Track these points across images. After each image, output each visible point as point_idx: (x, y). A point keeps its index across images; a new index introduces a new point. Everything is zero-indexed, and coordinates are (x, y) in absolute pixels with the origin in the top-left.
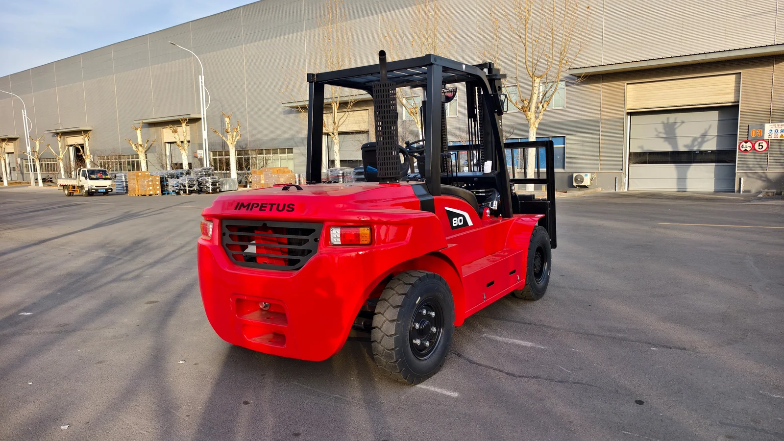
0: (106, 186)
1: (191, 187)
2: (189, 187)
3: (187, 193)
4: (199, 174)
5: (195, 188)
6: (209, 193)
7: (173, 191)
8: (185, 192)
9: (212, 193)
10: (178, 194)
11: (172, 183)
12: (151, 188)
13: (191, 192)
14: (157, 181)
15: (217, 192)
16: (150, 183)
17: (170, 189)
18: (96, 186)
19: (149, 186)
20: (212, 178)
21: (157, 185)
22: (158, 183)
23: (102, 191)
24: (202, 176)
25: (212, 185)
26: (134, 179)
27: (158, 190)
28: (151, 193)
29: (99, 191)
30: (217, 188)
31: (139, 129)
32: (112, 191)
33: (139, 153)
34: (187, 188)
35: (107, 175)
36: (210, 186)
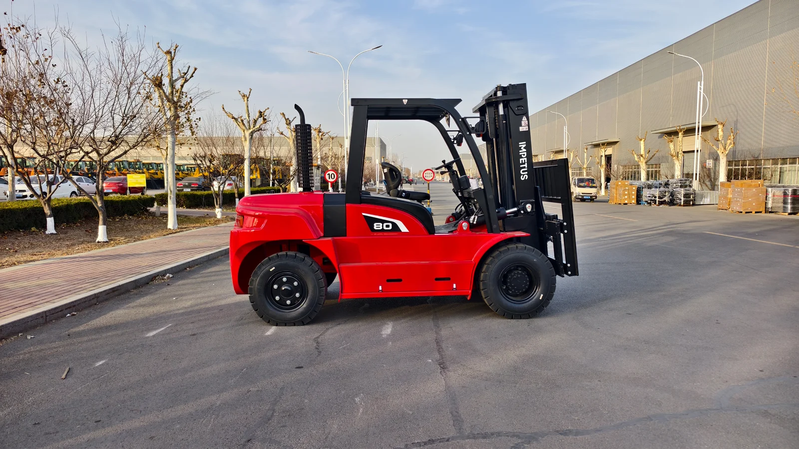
0: (591, 194)
1: (662, 198)
2: (660, 198)
3: (657, 203)
4: (675, 185)
5: (666, 199)
6: (680, 205)
7: (646, 201)
8: (655, 203)
9: (684, 206)
10: (650, 204)
11: (646, 193)
12: (626, 197)
13: (661, 203)
14: (633, 190)
15: (689, 205)
16: (626, 193)
17: (644, 199)
18: (582, 193)
19: (626, 195)
20: (686, 190)
21: (633, 195)
22: (633, 193)
23: (587, 197)
24: (677, 188)
25: (684, 197)
26: (614, 188)
27: (633, 199)
28: (626, 202)
29: (585, 197)
30: (690, 201)
31: (643, 140)
32: (596, 198)
33: (640, 163)
34: (657, 199)
35: (594, 183)
36: (682, 198)
